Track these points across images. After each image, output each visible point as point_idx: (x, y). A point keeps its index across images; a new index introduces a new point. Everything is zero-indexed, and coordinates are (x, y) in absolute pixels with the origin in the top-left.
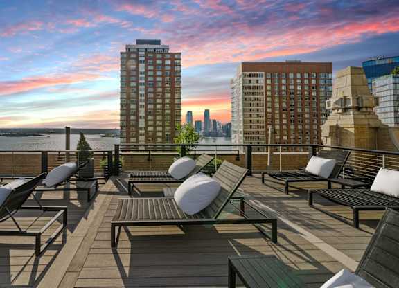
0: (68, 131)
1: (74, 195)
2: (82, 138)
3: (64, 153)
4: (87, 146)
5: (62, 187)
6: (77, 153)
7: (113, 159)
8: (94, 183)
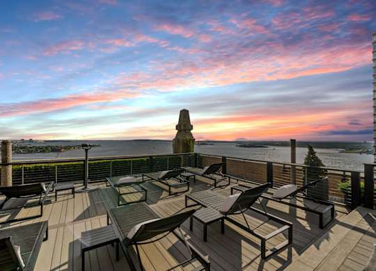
0: (293, 144)
1: (301, 213)
2: (311, 152)
3: (290, 166)
4: (319, 162)
5: (288, 201)
6: (304, 167)
7: (362, 184)
8: (329, 208)
